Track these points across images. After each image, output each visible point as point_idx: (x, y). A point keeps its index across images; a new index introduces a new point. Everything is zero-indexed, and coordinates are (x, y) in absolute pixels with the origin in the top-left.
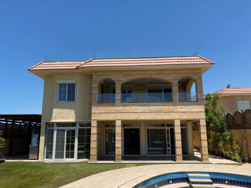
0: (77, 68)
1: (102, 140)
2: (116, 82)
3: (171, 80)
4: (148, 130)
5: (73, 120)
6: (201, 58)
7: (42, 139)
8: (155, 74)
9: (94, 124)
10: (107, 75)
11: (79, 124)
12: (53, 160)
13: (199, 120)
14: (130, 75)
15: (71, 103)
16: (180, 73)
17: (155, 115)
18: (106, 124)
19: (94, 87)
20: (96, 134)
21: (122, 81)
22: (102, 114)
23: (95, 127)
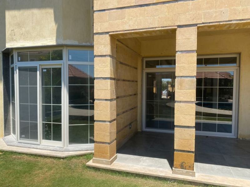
1: (139, 96)
5: (51, 41)
9: (102, 47)
18: (147, 62)
20: (111, 79)
22: (127, 10)
23: (105, 56)
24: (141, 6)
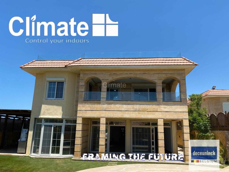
0: (66, 66)
1: (89, 136)
2: (102, 80)
3: (156, 80)
4: (133, 128)
5: (60, 116)
6: (185, 59)
7: (31, 133)
8: (140, 74)
9: (79, 121)
10: (94, 74)
11: (66, 120)
12: (39, 155)
13: (182, 120)
14: (115, 75)
15: (59, 100)
16: (164, 74)
17: (139, 113)
18: (93, 122)
19: (81, 86)
20: (81, 131)
21: (108, 80)
22: (87, 111)
23: (80, 124)
24: (92, 110)
